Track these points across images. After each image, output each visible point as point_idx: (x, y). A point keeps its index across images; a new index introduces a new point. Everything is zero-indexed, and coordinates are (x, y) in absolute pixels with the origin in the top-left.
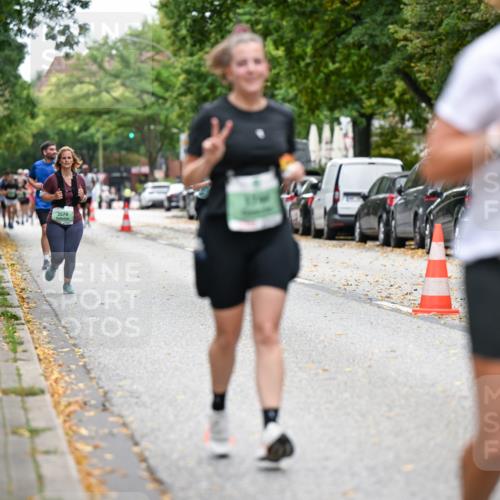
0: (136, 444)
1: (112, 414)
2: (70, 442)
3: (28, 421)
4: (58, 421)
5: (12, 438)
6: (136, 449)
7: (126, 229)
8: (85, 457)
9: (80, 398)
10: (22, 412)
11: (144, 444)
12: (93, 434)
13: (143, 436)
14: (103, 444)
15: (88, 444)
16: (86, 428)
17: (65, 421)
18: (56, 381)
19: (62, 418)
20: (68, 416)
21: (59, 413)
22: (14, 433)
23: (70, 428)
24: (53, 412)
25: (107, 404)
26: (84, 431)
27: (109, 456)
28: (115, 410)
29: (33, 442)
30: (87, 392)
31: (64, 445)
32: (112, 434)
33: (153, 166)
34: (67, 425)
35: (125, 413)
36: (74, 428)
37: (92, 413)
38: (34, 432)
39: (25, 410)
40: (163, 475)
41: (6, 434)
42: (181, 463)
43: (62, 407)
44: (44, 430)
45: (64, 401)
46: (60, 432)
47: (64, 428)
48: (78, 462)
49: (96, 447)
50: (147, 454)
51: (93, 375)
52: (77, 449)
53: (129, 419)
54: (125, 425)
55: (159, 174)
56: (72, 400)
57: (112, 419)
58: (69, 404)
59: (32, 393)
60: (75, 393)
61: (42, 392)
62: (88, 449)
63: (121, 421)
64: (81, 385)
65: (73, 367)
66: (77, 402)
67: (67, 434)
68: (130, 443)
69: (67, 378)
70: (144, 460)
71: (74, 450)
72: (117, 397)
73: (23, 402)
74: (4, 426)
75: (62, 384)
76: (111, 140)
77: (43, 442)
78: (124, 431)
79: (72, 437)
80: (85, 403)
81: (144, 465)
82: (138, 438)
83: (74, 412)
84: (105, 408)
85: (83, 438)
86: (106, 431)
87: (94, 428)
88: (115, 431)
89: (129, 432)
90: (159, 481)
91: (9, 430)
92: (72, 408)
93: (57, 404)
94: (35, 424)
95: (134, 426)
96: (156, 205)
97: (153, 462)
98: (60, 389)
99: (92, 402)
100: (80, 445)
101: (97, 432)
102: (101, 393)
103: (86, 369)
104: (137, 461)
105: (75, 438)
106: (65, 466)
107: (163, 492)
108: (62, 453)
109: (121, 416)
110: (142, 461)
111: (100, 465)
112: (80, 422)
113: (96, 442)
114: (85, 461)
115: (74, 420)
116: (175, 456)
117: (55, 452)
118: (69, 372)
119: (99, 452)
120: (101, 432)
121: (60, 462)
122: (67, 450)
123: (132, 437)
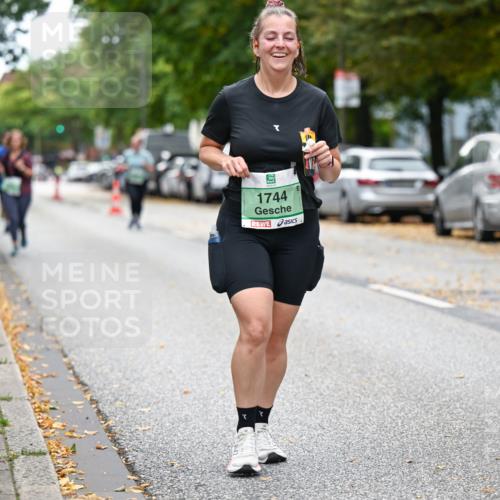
0: (65, 356)
2: (15, 355)
4: (8, 340)
6: (65, 360)
7: (57, 198)
8: (27, 365)
9: (24, 322)
11: (72, 356)
12: (33, 349)
13: (70, 351)
14: (40, 356)
15: (29, 356)
16: (29, 345)
17: (13, 340)
18: (6, 310)
19: (10, 337)
20: (15, 335)
21: (8, 334)
23: (16, 344)
24: (4, 333)
26: (27, 347)
27: (45, 365)
30: (29, 318)
31: (12, 358)
32: (48, 349)
33: (76, 150)
34: (14, 342)
36: (19, 345)
37: (31, 334)
40: (85, 379)
42: (99, 371)
43: (10, 329)
45: (12, 325)
46: (9, 347)
47: (12, 344)
48: (22, 370)
49: (35, 359)
50: (73, 363)
51: (34, 304)
52: (21, 360)
54: (57, 342)
55: (81, 156)
56: (18, 323)
57: (47, 337)
58: (15, 327)
60: (19, 319)
62: (30, 360)
63: (54, 339)
64: (24, 313)
65: (18, 299)
66: (21, 326)
67: (14, 349)
68: (61, 355)
69: (14, 308)
70: (72, 368)
71: (19, 361)
75: (10, 312)
76: (47, 132)
78: (57, 347)
79: (18, 351)
80: (28, 326)
81: (71, 372)
82: (67, 351)
83: (19, 333)
84: (41, 330)
85: (25, 352)
86: (43, 346)
87: (34, 344)
88: (50, 346)
89: (60, 347)
90: (82, 384)
92: (19, 329)
93: (6, 328)
95: (64, 343)
96: (79, 180)
97: (77, 370)
98: (9, 316)
99: (33, 325)
100: (23, 358)
101: (36, 347)
102: (39, 317)
103: (28, 302)
104: (66, 368)
105: (20, 352)
106: (13, 373)
107: (85, 391)
108: (11, 363)
109: (53, 335)
110: (70, 369)
111: (38, 372)
112: (24, 340)
113: (36, 355)
114: (27, 369)
115: (19, 339)
116: (93, 365)
117: (5, 363)
118: (16, 303)
119: (37, 362)
120: (39, 347)
121: (9, 370)
122: (14, 361)
123: (62, 351)
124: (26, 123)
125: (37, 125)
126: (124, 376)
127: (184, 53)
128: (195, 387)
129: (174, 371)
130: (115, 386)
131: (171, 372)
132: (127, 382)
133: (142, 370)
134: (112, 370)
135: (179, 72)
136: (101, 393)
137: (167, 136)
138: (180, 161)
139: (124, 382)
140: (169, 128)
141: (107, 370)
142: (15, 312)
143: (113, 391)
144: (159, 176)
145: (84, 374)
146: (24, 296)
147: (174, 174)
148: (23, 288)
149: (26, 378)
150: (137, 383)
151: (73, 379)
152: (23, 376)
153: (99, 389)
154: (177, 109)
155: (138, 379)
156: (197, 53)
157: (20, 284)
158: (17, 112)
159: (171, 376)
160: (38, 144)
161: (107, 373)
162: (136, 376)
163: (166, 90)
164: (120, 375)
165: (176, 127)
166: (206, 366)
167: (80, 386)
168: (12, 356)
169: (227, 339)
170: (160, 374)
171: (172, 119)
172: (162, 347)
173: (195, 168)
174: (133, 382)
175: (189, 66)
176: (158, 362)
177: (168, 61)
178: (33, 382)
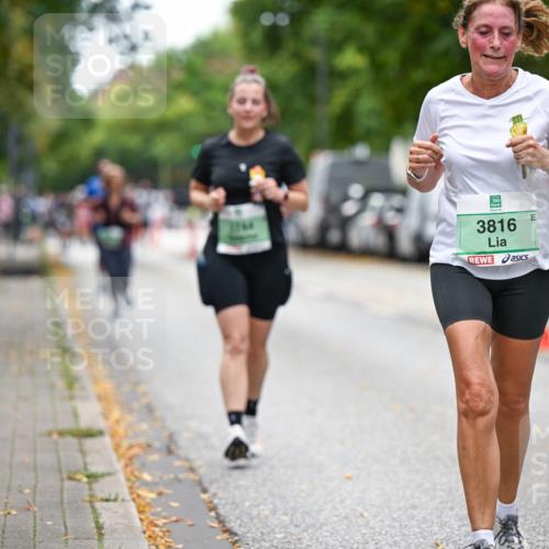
0: (205, 491)
1: (178, 458)
2: (130, 488)
3: (85, 464)
4: (119, 466)
5: (68, 484)
6: (204, 496)
8: (149, 504)
9: (142, 440)
10: (78, 456)
11: (213, 490)
12: (157, 480)
13: (211, 483)
14: (167, 491)
15: (151, 491)
16: (150, 474)
17: (126, 466)
18: (117, 422)
19: (123, 462)
20: (131, 459)
21: (120, 457)
22: (70, 478)
23: (132, 473)
24: (114, 457)
25: (173, 447)
26: (147, 477)
27: (175, 504)
28: (182, 453)
29: (90, 489)
30: (151, 433)
31: (125, 493)
32: (179, 480)
34: (129, 469)
35: (192, 456)
36: (137, 473)
37: (155, 457)
38: (92, 477)
39: (83, 452)
40: (234, 525)
41: (62, 480)
42: (255, 513)
43: (123, 450)
44: (103, 475)
45: (125, 444)
46: (122, 477)
47: (125, 473)
48: (140, 512)
49: (160, 494)
50: (216, 501)
51: (158, 413)
52: (139, 496)
53: (197, 464)
54: (192, 470)
56: (134, 441)
57: (178, 463)
58: (131, 447)
59: (90, 434)
60: (137, 435)
61: (100, 433)
62: (153, 496)
63: (187, 465)
64: (144, 426)
65: (136, 405)
66: (140, 446)
67: (128, 480)
68: (198, 489)
69: (130, 418)
70: (214, 509)
71: (136, 498)
72: (183, 440)
73: (81, 444)
74: (60, 471)
75: (123, 425)
77: (102, 489)
78: (192, 477)
79: (134, 483)
80: (149, 446)
81: (213, 514)
82: (206, 485)
83: (136, 456)
84: (170, 452)
85: (146, 484)
86: (172, 476)
87: (157, 473)
88: (181, 476)
89: (197, 478)
90: (229, 531)
91: (65, 476)
92: (136, 451)
93: (117, 447)
94: (93, 469)
95: (202, 471)
97: (222, 511)
98: (121, 430)
99: (157, 444)
100: (143, 492)
101: (161, 478)
102: (166, 434)
103: (150, 409)
104: (206, 510)
105: (137, 484)
106: (127, 515)
107: (234, 543)
108: (123, 500)
109: (187, 460)
110: (211, 510)
111: (164, 514)
112: (143, 466)
113: (162, 489)
114: (147, 509)
115: (137, 464)
116: (247, 504)
117: (115, 500)
118: (131, 411)
119: (163, 499)
120: (165, 478)
121: (121, 511)
122: (128, 497)
123: (200, 483)
124: (148, 141)
125: (164, 147)
126: (292, 521)
127: (384, 38)
128: (397, 539)
129: (366, 514)
130: (279, 536)
131: (362, 515)
132: (296, 531)
133: (320, 511)
134: (274, 512)
135: (377, 67)
136: (257, 546)
137: (359, 163)
138: (377, 200)
139: (292, 529)
140: (361, 151)
141: (267, 512)
142: (130, 425)
143: (275, 543)
144: (346, 223)
145: (232, 518)
146: (145, 401)
147: (367, 220)
148: (142, 388)
149: (145, 523)
150: (310, 531)
151: (215, 525)
152: (141, 520)
153: (254, 540)
154: (373, 123)
155: (313, 525)
156: (403, 39)
157: (137, 384)
158: (135, 126)
159: (361, 521)
160: (165, 175)
161: (266, 517)
162: (309, 520)
163: (357, 94)
164: (286, 519)
165: (373, 149)
166: (414, 507)
167: (226, 535)
168: (126, 491)
169: (446, 466)
170: (346, 518)
171: (367, 137)
172: (349, 478)
173: (400, 210)
174: (305, 530)
175: (391, 57)
176: (342, 502)
177: (362, 49)
178: (157, 529)
